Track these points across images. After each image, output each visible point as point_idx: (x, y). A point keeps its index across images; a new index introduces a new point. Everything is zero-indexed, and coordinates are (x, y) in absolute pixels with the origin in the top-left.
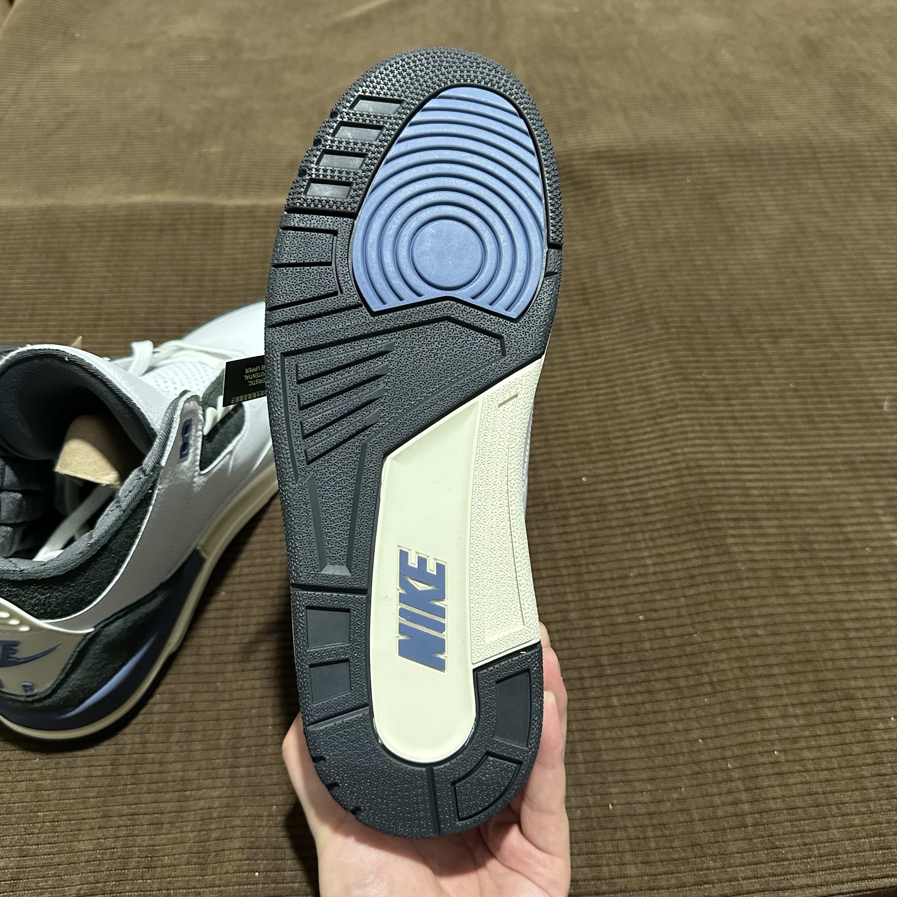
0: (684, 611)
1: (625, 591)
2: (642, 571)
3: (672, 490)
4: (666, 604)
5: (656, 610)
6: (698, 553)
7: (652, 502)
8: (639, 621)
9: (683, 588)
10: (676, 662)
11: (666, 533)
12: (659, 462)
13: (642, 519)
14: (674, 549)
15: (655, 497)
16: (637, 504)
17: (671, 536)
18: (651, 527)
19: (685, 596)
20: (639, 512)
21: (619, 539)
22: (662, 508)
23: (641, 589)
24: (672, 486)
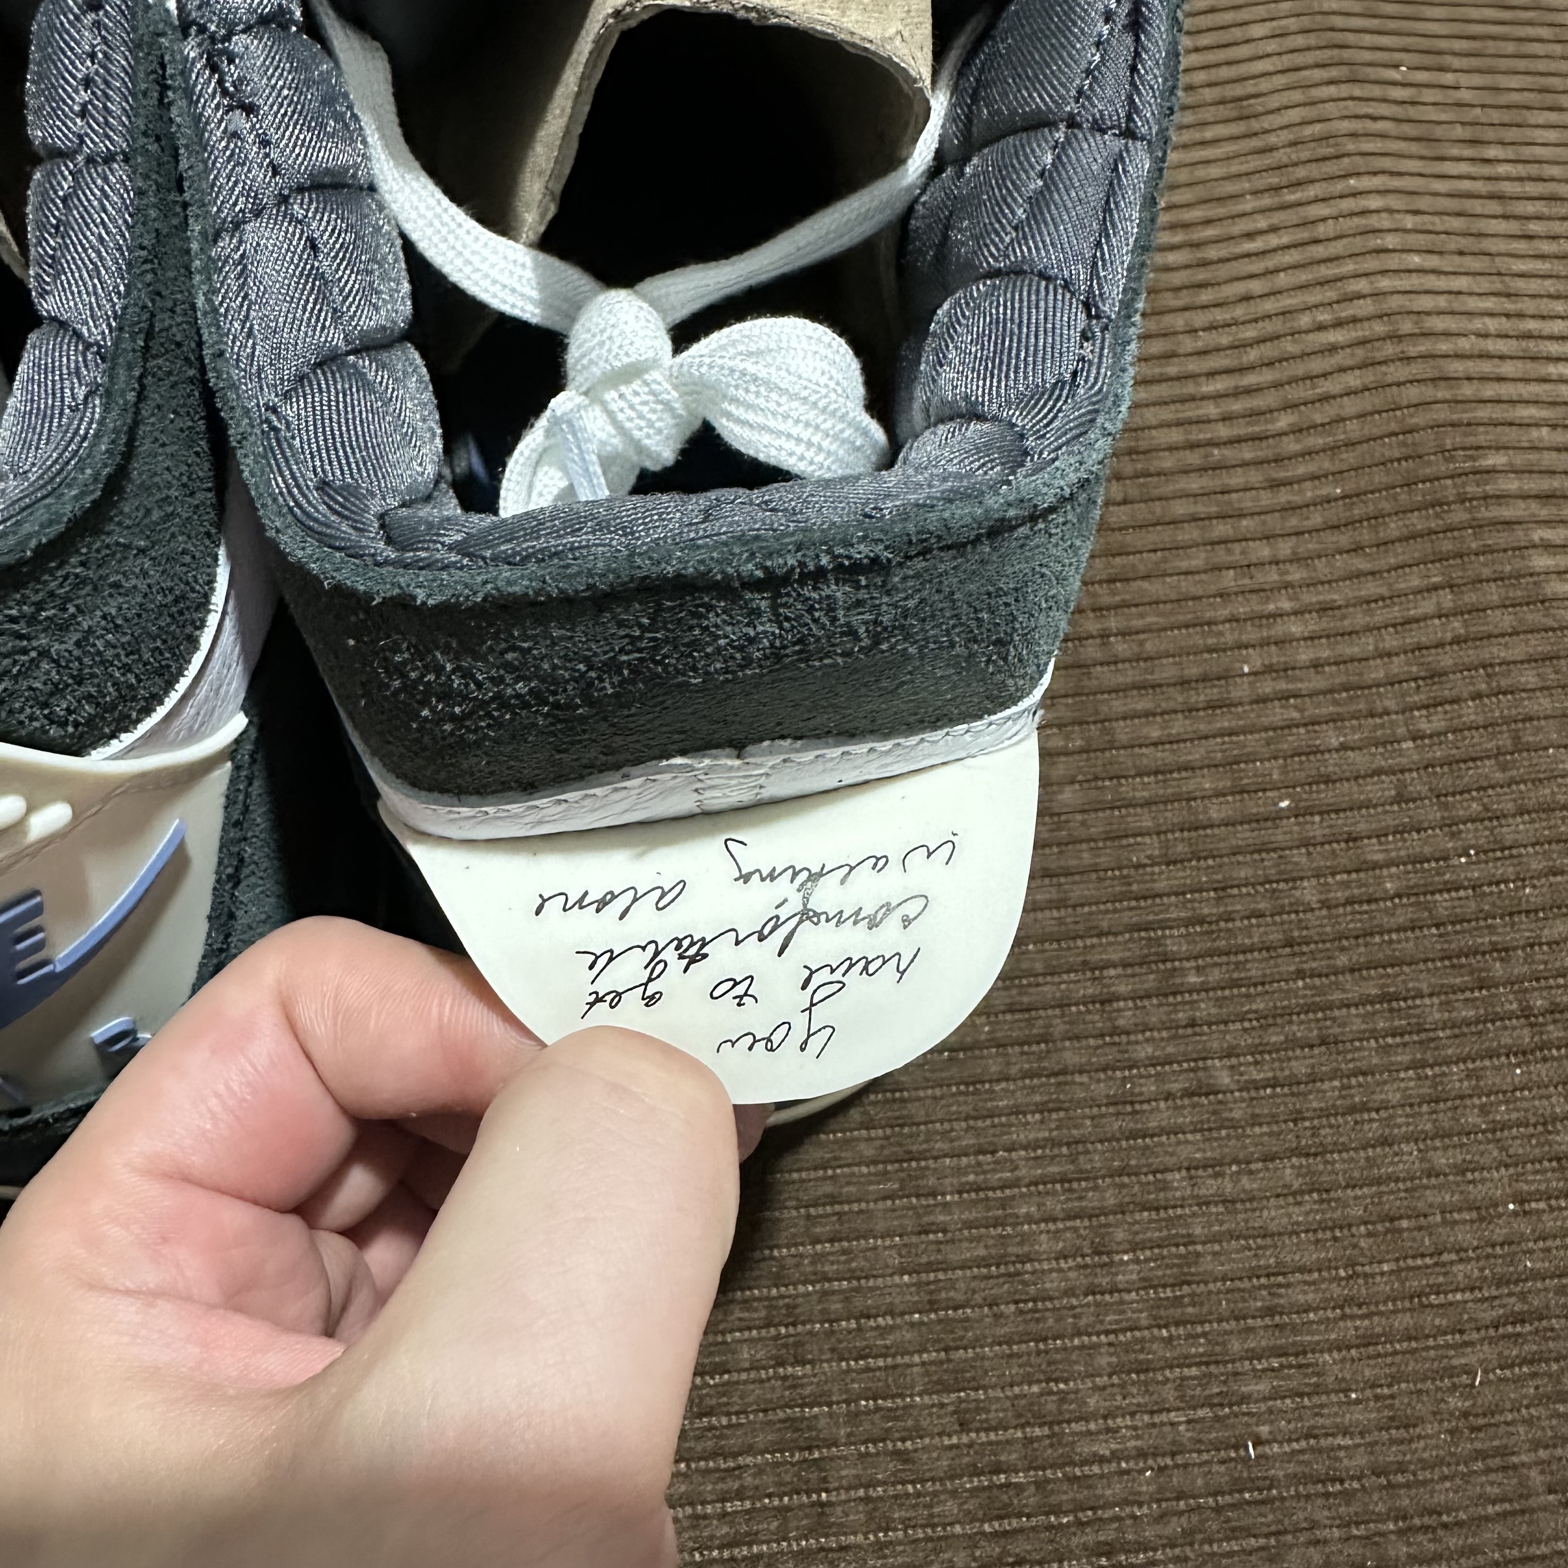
0: (1417, 784)
1: (1224, 722)
2: (1275, 656)
3: (1350, 406)
4: (1359, 760)
5: (1328, 780)
6: (1447, 599)
7: (1291, 445)
8: (1277, 817)
9: (1408, 709)
10: (1407, 945)
11: (1344, 539)
12: (1305, 320)
13: (1266, 499)
14: (1371, 588)
15: (1297, 430)
16: (1247, 453)
17: (1357, 549)
18: (1293, 522)
19: (1416, 737)
20: (1255, 477)
21: (1198, 559)
22: (1325, 464)
23: (1278, 713)
24: (1350, 393)
